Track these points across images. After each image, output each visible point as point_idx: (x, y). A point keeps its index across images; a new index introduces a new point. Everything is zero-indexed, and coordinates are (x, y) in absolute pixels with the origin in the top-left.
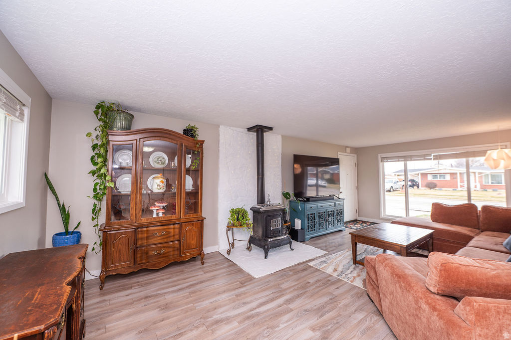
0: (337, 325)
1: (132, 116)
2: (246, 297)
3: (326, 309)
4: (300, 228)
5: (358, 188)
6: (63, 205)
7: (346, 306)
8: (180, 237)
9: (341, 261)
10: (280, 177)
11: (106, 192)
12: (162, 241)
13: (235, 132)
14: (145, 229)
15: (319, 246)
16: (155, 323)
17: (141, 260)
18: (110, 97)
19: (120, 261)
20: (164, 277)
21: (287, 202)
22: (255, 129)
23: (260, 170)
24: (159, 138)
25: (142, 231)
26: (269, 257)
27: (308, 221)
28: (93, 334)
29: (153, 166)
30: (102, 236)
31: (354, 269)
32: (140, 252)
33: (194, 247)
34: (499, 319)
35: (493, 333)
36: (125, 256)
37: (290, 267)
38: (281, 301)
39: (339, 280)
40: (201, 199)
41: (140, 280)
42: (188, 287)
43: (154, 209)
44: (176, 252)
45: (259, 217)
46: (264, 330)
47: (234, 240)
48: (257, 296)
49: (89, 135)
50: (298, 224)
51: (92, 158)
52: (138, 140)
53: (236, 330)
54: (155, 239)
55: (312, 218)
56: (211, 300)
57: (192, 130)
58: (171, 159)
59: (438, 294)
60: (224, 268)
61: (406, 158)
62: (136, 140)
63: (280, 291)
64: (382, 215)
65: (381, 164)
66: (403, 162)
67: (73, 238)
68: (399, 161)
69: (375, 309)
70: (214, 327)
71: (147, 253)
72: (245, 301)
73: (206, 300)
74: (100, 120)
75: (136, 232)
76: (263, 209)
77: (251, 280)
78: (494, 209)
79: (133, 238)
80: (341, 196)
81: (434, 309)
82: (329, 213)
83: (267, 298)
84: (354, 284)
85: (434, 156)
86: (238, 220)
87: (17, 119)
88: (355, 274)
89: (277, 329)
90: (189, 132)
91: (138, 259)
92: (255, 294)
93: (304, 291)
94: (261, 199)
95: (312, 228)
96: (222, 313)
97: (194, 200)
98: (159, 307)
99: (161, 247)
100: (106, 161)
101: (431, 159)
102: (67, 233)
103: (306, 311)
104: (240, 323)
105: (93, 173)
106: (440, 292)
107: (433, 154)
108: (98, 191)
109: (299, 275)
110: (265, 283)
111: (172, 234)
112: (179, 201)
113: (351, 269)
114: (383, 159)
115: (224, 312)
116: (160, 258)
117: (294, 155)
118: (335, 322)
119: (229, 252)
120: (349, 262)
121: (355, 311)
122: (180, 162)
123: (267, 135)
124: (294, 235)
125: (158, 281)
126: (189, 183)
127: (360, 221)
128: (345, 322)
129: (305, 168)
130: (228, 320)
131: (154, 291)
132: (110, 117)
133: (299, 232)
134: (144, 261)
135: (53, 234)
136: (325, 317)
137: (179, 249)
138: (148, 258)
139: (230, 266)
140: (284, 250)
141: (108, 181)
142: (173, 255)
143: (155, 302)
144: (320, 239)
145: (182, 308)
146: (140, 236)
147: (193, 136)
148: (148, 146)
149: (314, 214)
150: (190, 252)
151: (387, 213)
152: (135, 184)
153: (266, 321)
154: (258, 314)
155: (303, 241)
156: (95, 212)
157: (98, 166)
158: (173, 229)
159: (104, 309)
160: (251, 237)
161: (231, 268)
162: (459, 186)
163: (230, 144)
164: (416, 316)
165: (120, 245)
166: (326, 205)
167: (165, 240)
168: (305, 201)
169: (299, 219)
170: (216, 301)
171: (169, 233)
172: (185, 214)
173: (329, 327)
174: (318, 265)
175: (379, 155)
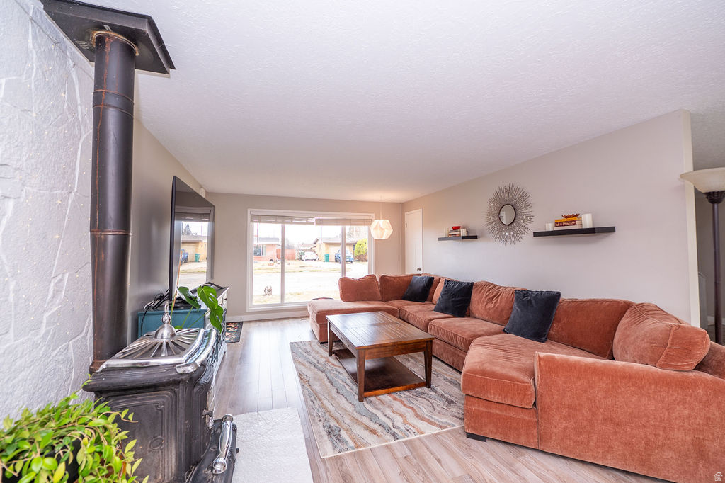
9: (342, 409)
61: (283, 219)
65: (250, 224)
101: (313, 223)
114: (255, 218)
120: (351, 403)
151: (255, 304)
174: (340, 446)
175: (249, 210)
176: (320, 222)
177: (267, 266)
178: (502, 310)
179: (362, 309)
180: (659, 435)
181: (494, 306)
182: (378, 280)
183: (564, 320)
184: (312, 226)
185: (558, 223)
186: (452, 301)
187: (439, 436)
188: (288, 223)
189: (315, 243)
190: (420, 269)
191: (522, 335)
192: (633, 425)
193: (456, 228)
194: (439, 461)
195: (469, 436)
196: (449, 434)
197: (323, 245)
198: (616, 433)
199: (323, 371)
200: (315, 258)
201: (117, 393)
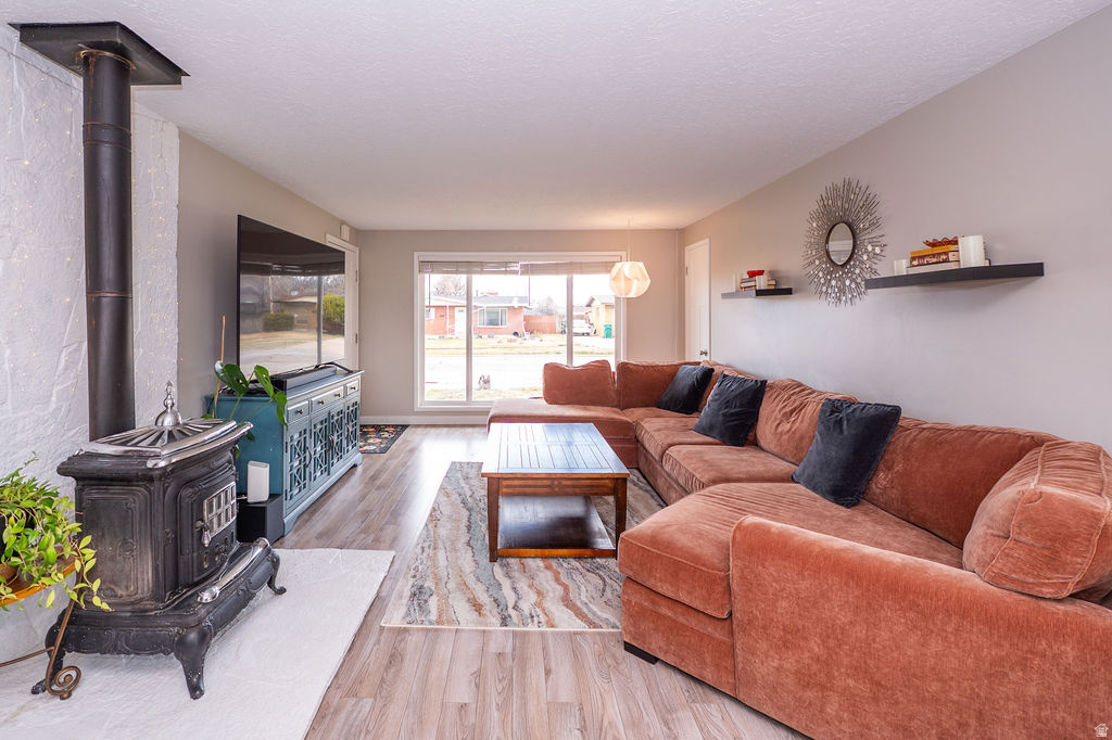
4: (266, 494)
5: (360, 339)
9: (456, 567)
50: (260, 481)
55: (299, 445)
61: (469, 267)
64: (419, 406)
65: (418, 277)
66: (465, 276)
68: (459, 272)
82: (335, 419)
84: (562, 628)
85: (523, 266)
88: (528, 593)
94: (113, 412)
95: (299, 483)
101: (516, 272)
107: (521, 263)
113: (504, 580)
114: (424, 265)
120: (475, 562)
149: (305, 432)
151: (426, 399)
155: (280, 539)
166: (330, 397)
174: (417, 615)
175: (416, 254)
176: (529, 270)
177: (505, 343)
178: (802, 438)
179: (574, 417)
180: (967, 725)
181: (790, 429)
182: (613, 369)
183: (899, 467)
184: (515, 276)
185: (918, 258)
186: (724, 415)
187: (578, 637)
188: (476, 273)
189: (589, 305)
190: (706, 354)
191: (814, 489)
192: (911, 692)
193: (752, 274)
194: (548, 672)
195: (629, 647)
196: (598, 637)
197: (602, 308)
198: (876, 700)
199: (469, 510)
200: (588, 330)
201: (93, 482)
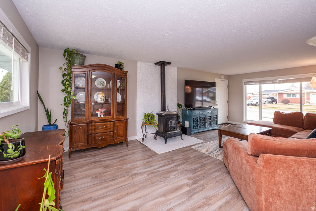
0: (203, 178)
1: (85, 57)
2: (152, 163)
3: (198, 170)
4: (188, 127)
5: (229, 102)
6: (47, 109)
7: (210, 169)
8: (114, 129)
9: (212, 146)
10: (176, 94)
11: (71, 102)
12: (103, 131)
13: (147, 65)
14: (93, 124)
15: (200, 137)
16: (101, 174)
17: (92, 142)
18: (72, 46)
19: (80, 142)
20: (105, 152)
21: (180, 110)
22: (160, 64)
23: (163, 90)
24: (101, 70)
25: (92, 125)
26: (167, 144)
27: (194, 122)
28: (68, 178)
29: (97, 87)
30: (69, 127)
31: (219, 150)
32: (90, 137)
33: (122, 135)
34: (276, 164)
35: (273, 171)
36: (82, 139)
37: (180, 149)
38: (172, 165)
39: (209, 156)
40: (126, 107)
41: (91, 154)
42: (118, 157)
43: (98, 112)
44: (112, 138)
45: (162, 119)
46: (161, 179)
47: (146, 133)
48: (158, 163)
49: (61, 68)
50: (187, 124)
51: (63, 82)
52: (89, 71)
53: (146, 178)
54: (99, 130)
55: (196, 120)
56: (132, 164)
57: (120, 65)
58: (108, 83)
59: (252, 155)
60: (140, 148)
61: (261, 82)
62: (88, 71)
63: (172, 161)
64: (244, 120)
65: (244, 86)
66: (259, 85)
67: (54, 128)
68: (256, 84)
69: (227, 171)
70: (133, 177)
71: (95, 138)
72: (151, 165)
73: (129, 164)
74: (66, 59)
75: (88, 125)
76: (164, 114)
77: (156, 155)
78: (313, 115)
79: (87, 129)
80: (216, 107)
81: (248, 162)
82: (208, 118)
83: (165, 164)
84: (218, 158)
85: (279, 81)
86: (148, 120)
87: (25, 60)
88: (219, 153)
89: (168, 178)
90: (119, 66)
91: (90, 141)
92: (157, 162)
93: (186, 161)
94: (163, 108)
95: (196, 127)
96: (138, 170)
97: (122, 107)
98: (103, 167)
99: (102, 135)
100: (71, 83)
101: (277, 83)
102: (50, 125)
103: (186, 170)
104: (148, 175)
105: (63, 91)
106: (252, 154)
107: (278, 80)
108: (67, 101)
109: (185, 153)
110: (164, 156)
111: (109, 128)
112: (113, 108)
113: (217, 150)
114: (246, 83)
115: (139, 170)
116: (102, 141)
117: (185, 80)
118: (202, 176)
119: (143, 140)
120: (217, 147)
121: (215, 172)
122: (113, 84)
123: (167, 67)
124: (184, 131)
125: (101, 154)
126: (119, 97)
127: (229, 124)
128: (208, 176)
129: (194, 89)
130: (141, 174)
131: (100, 159)
132: (72, 57)
133: (187, 129)
134: (93, 143)
135: (43, 125)
136: (196, 174)
137: (113, 137)
138: (95, 141)
139: (143, 147)
140: (177, 139)
141: (72, 95)
142: (110, 140)
143: (100, 164)
144: (201, 134)
145: (116, 167)
146: (90, 128)
147: (121, 68)
148: (95, 75)
149: (198, 118)
150: (120, 138)
152: (87, 98)
153: (162, 175)
154: (158, 171)
155: (190, 135)
156: (65, 113)
157: (66, 87)
158: (110, 125)
159: (73, 167)
160: (157, 131)
161: (145, 149)
162: (306, 102)
163: (144, 73)
164: (242, 168)
165: (79, 133)
166: (206, 113)
167: (105, 131)
168: (192, 110)
169: (188, 121)
170: (135, 165)
171: (107, 127)
172: (117, 116)
173: (198, 179)
175: (243, 80)
188: (263, 84)
